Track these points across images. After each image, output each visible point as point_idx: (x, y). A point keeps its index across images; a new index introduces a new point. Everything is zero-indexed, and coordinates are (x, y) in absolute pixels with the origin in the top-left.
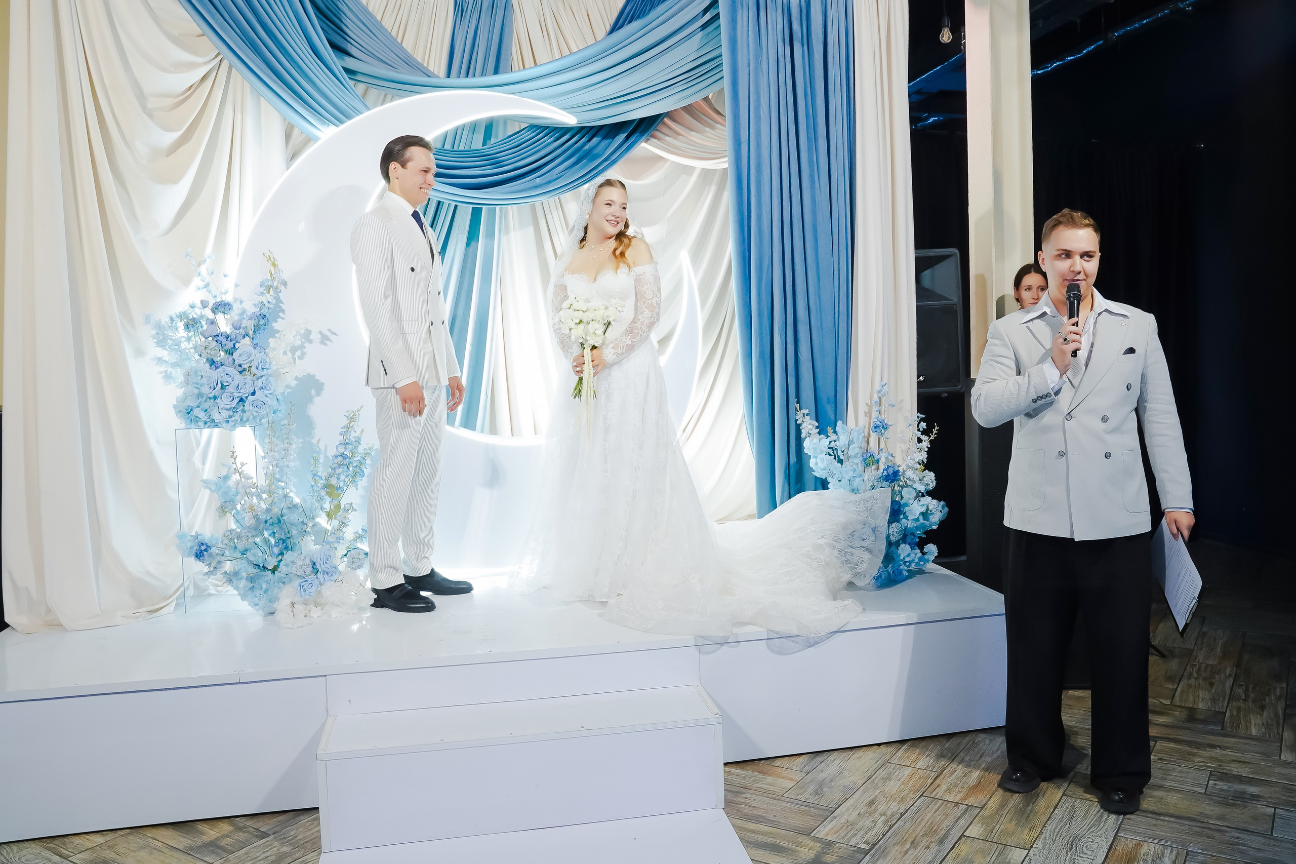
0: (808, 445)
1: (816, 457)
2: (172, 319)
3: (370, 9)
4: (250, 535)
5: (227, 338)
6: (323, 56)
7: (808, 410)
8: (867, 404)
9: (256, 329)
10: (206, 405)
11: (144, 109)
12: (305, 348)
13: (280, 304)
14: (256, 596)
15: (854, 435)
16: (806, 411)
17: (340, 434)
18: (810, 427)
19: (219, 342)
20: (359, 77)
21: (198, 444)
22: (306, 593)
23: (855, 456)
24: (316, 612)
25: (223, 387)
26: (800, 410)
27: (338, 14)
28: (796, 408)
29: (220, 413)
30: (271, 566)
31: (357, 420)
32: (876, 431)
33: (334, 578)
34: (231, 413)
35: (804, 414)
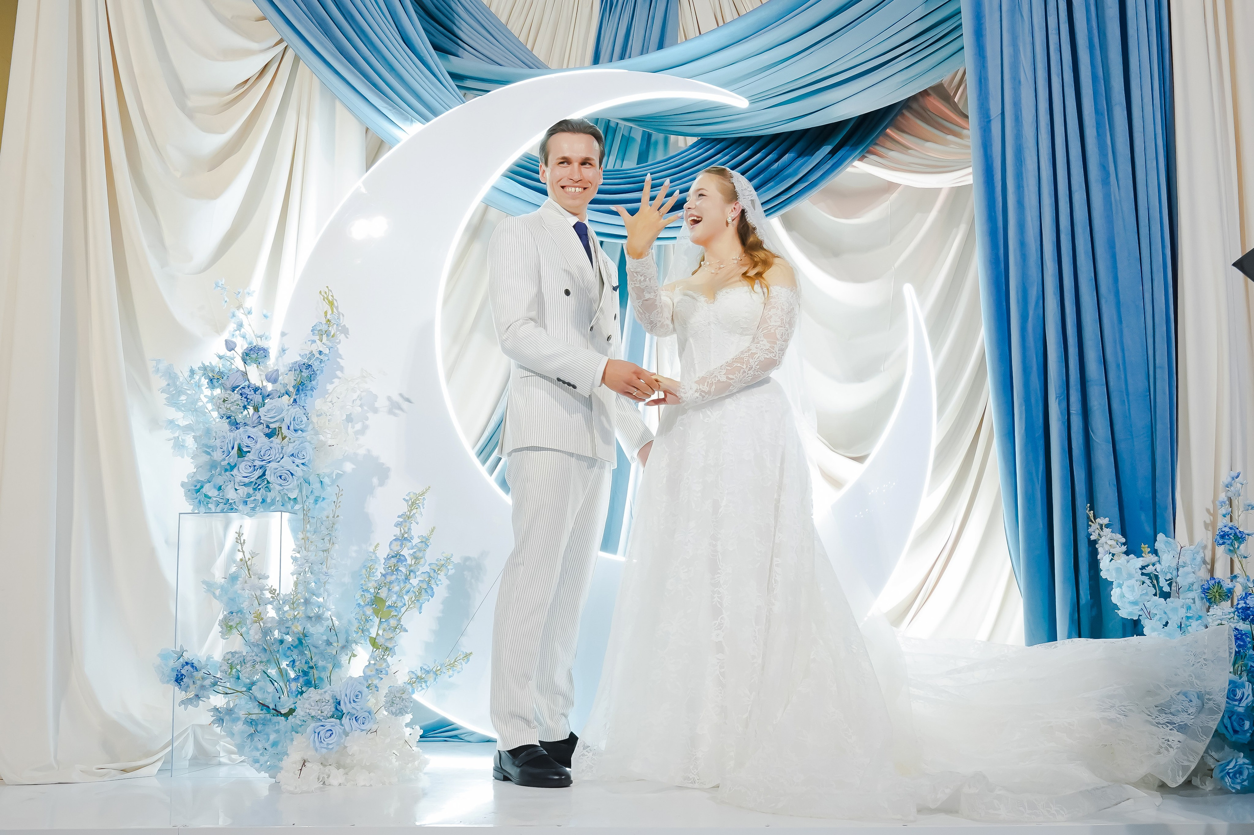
0: (1107, 568)
1: (1120, 586)
2: (192, 372)
3: (493, 9)
4: (258, 659)
5: (255, 392)
6: (416, 46)
7: (1107, 519)
8: (1208, 511)
9: (300, 387)
10: (219, 480)
11: (183, 107)
12: (367, 419)
13: (338, 360)
14: (258, 750)
15: (1186, 558)
16: (1106, 521)
17: (395, 526)
18: (1113, 543)
19: (244, 396)
20: (468, 83)
21: (222, 546)
22: (322, 745)
23: (1190, 588)
24: (336, 777)
25: (241, 453)
26: (1095, 519)
27: (449, 15)
28: (1088, 517)
29: (236, 490)
30: (286, 709)
31: (421, 507)
32: (1224, 543)
33: (366, 727)
34: (251, 491)
35: (1101, 526)
